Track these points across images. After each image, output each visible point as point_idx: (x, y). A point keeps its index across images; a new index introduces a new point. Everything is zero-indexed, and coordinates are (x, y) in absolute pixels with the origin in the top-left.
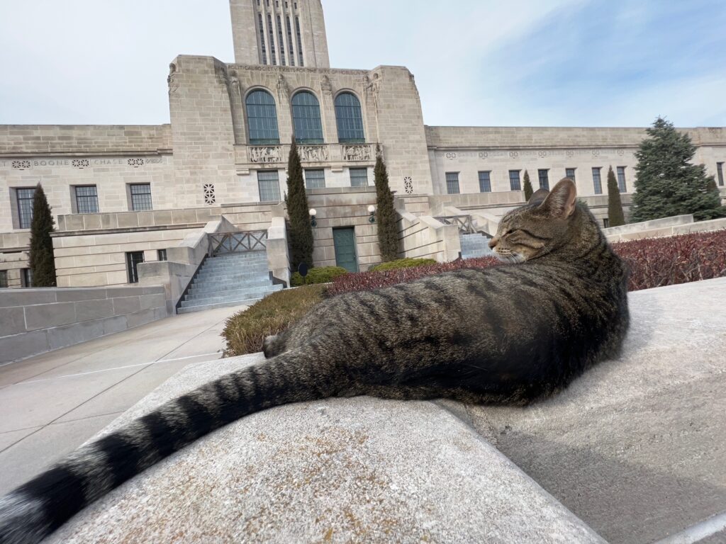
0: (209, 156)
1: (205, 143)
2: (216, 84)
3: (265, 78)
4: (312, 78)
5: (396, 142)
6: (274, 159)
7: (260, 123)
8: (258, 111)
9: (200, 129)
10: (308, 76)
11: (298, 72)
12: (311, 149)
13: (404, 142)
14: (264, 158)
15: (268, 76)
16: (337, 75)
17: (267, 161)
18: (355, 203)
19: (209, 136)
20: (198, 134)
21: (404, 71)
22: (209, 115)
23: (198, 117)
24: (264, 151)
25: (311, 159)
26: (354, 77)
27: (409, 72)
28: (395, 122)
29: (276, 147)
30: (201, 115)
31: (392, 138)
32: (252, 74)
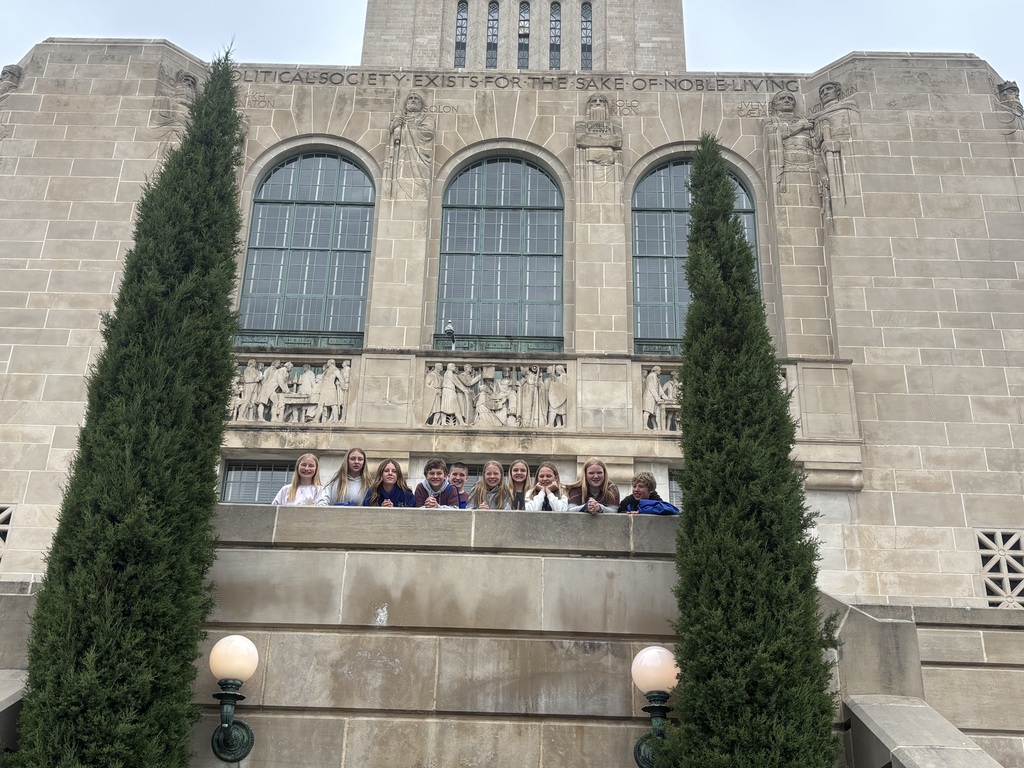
0: (33, 388)
1: (36, 337)
2: (150, 126)
3: (351, 109)
4: (542, 110)
5: (926, 356)
6: (311, 412)
7: (294, 273)
8: (300, 227)
9: (36, 283)
10: (527, 99)
11: (490, 89)
12: (489, 373)
13: (973, 359)
14: (268, 406)
15: (362, 103)
16: (657, 93)
17: (277, 420)
18: (544, 620)
19: (63, 307)
20: (21, 300)
21: (966, 71)
22: (84, 233)
23: (43, 240)
24: (277, 376)
25: (484, 420)
26: (726, 103)
27: (992, 75)
28: (922, 269)
29: (331, 362)
30: (55, 231)
31: (905, 339)
32: (302, 96)
